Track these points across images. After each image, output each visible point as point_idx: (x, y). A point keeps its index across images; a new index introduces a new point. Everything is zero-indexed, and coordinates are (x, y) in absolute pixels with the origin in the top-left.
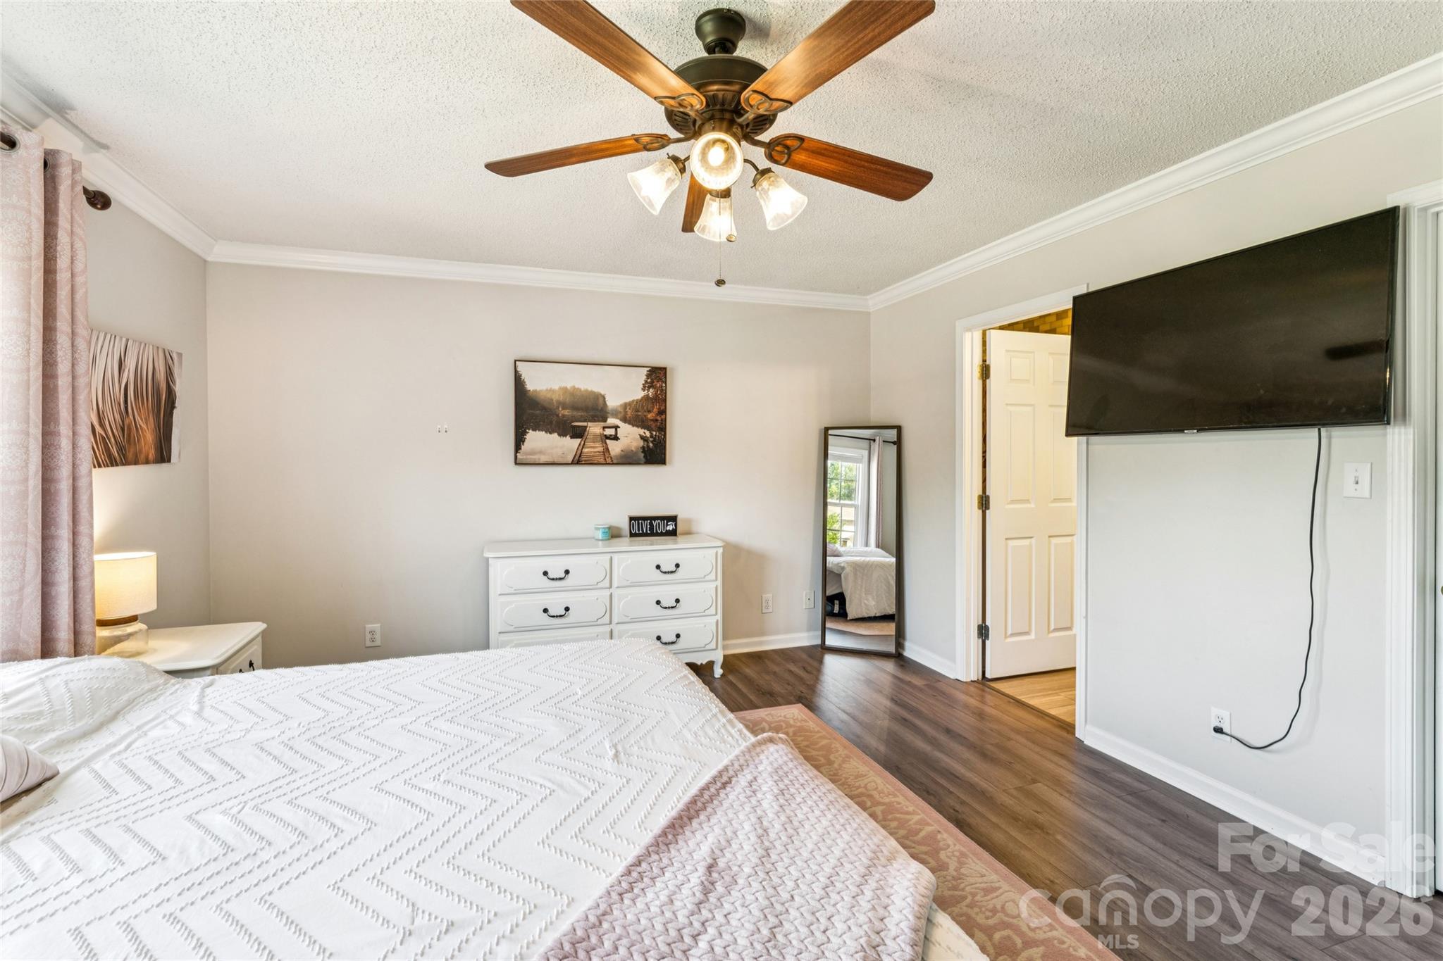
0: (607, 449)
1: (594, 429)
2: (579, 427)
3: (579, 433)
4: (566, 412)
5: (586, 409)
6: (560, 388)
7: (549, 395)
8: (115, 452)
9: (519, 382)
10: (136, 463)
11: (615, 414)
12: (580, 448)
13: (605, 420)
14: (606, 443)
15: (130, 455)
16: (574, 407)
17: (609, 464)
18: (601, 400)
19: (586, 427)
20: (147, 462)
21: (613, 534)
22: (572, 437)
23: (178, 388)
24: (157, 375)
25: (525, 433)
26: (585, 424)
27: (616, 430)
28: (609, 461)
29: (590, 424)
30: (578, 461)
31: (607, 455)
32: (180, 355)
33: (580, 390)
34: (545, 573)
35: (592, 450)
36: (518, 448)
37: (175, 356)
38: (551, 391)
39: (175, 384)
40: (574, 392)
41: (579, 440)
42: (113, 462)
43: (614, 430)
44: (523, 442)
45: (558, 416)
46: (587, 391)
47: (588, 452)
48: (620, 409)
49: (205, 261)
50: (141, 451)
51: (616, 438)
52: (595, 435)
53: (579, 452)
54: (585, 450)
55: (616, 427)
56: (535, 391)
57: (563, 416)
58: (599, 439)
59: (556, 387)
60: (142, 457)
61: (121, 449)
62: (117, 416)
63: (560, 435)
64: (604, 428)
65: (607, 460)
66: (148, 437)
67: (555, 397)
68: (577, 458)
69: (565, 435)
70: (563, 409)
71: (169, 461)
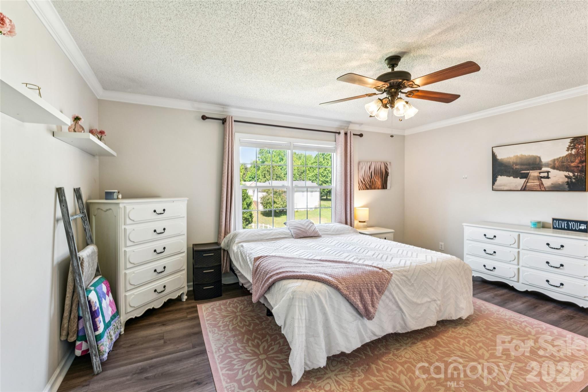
0: (542, 184)
1: (534, 173)
2: (525, 173)
3: (525, 176)
4: (517, 167)
5: (529, 164)
6: (514, 156)
7: (508, 160)
8: (368, 187)
9: (494, 156)
10: (375, 189)
11: (547, 165)
12: (525, 183)
13: (541, 169)
14: (541, 180)
15: (373, 187)
16: (522, 164)
17: (543, 191)
18: (538, 160)
19: (529, 173)
20: (378, 189)
21: (543, 226)
22: (520, 178)
23: (389, 171)
24: (382, 168)
25: (497, 177)
26: (528, 172)
27: (548, 174)
28: (543, 189)
29: (531, 171)
30: (524, 189)
31: (542, 186)
32: (390, 163)
33: (525, 156)
34: (485, 235)
35: (532, 184)
36: (493, 183)
37: (388, 163)
38: (511, 158)
39: (388, 170)
40: (521, 158)
41: (525, 179)
42: (367, 189)
43: (546, 173)
44: (496, 181)
45: (513, 169)
46: (529, 155)
47: (530, 185)
48: (550, 163)
49: (404, 136)
50: (376, 187)
51: (548, 177)
52: (534, 177)
53: (525, 185)
54: (528, 184)
55: (548, 172)
56: (502, 159)
57: (516, 169)
58: (537, 178)
59: (512, 156)
60: (377, 188)
61: (370, 186)
62: (369, 179)
63: (514, 177)
64: (540, 173)
65: (541, 188)
66: (379, 183)
67: (511, 161)
68: (523, 188)
69: (517, 177)
70: (516, 165)
71: (386, 188)
